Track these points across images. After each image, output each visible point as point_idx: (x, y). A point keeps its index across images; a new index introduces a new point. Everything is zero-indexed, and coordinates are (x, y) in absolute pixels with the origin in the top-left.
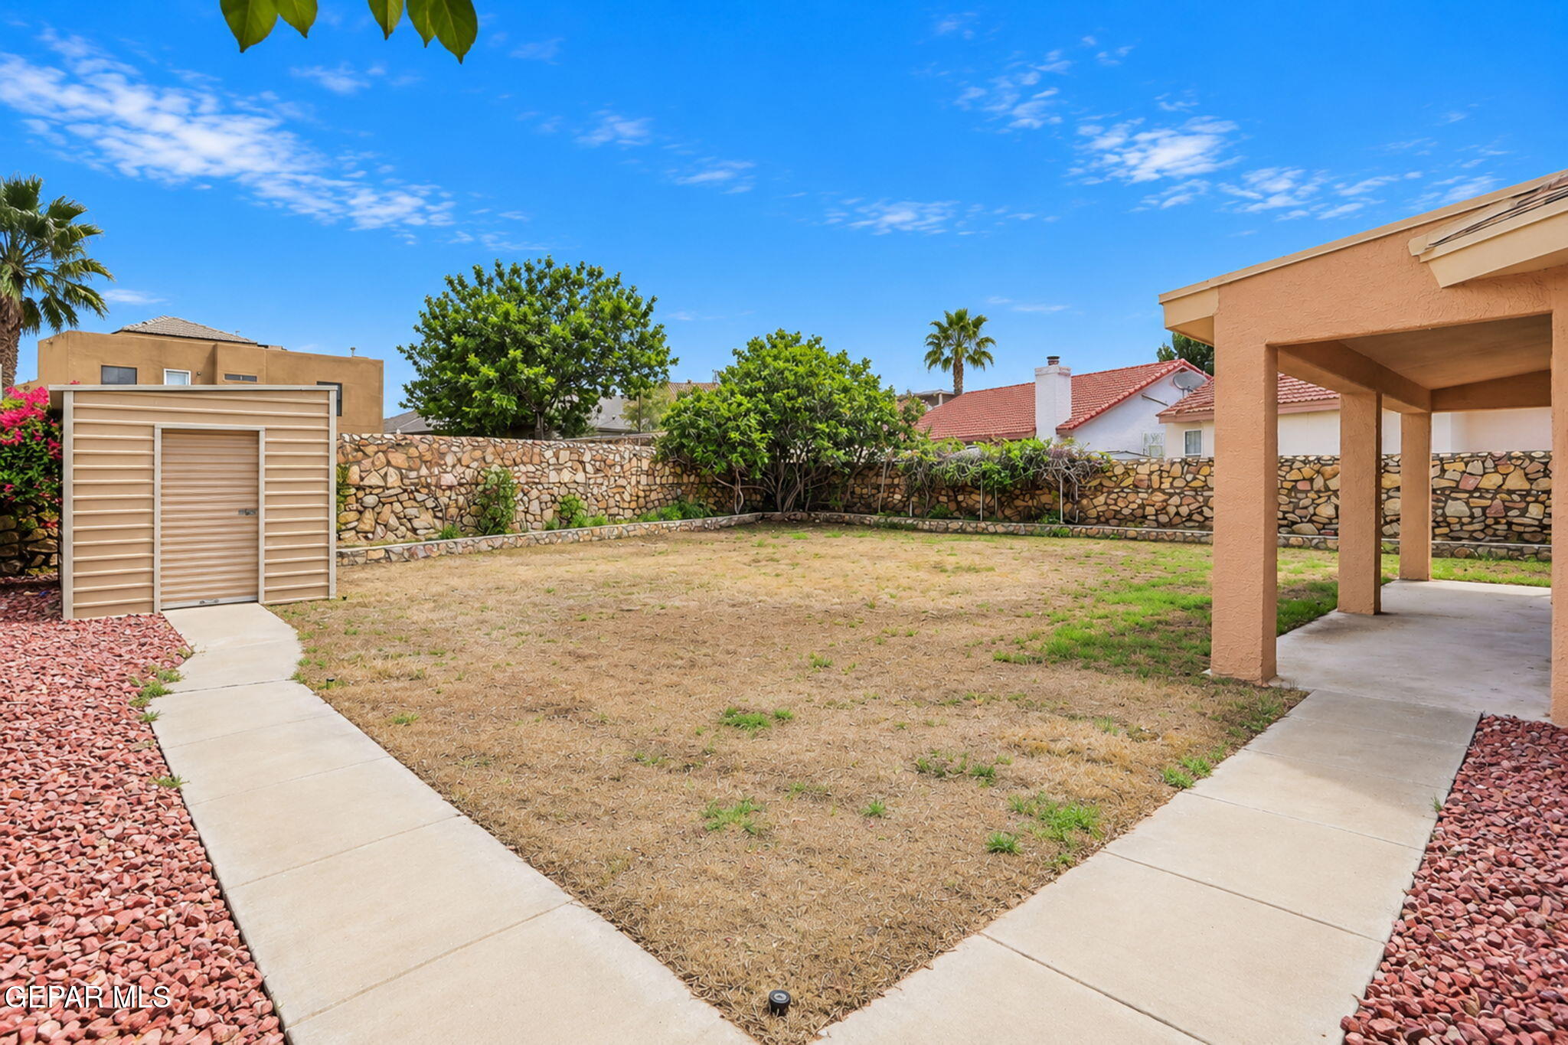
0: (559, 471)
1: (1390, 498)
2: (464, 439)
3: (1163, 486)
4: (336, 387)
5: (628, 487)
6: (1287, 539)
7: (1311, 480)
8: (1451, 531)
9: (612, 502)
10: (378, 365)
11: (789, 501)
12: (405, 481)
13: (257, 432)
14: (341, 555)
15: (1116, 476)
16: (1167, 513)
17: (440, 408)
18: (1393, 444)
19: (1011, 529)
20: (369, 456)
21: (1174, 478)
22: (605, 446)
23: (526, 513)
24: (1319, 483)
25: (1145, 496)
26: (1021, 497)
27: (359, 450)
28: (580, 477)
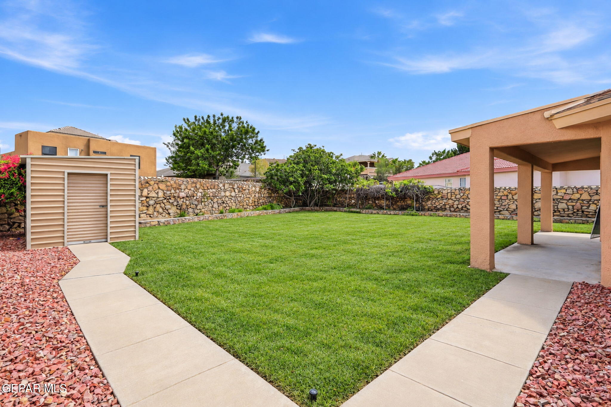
0: (225, 192)
1: (536, 202)
2: (188, 179)
3: (452, 198)
4: (138, 158)
5: (251, 198)
6: (498, 217)
7: (507, 196)
8: (560, 214)
9: (245, 204)
10: (155, 149)
11: (312, 203)
12: (165, 195)
13: (107, 174)
14: (140, 223)
15: (435, 194)
16: (454, 207)
17: (178, 167)
18: (537, 183)
19: (396, 213)
20: (151, 185)
21: (456, 195)
22: (242, 182)
23: (212, 207)
24: (510, 196)
25: (446, 201)
26: (399, 201)
27: (148, 183)
28: (233, 194)
